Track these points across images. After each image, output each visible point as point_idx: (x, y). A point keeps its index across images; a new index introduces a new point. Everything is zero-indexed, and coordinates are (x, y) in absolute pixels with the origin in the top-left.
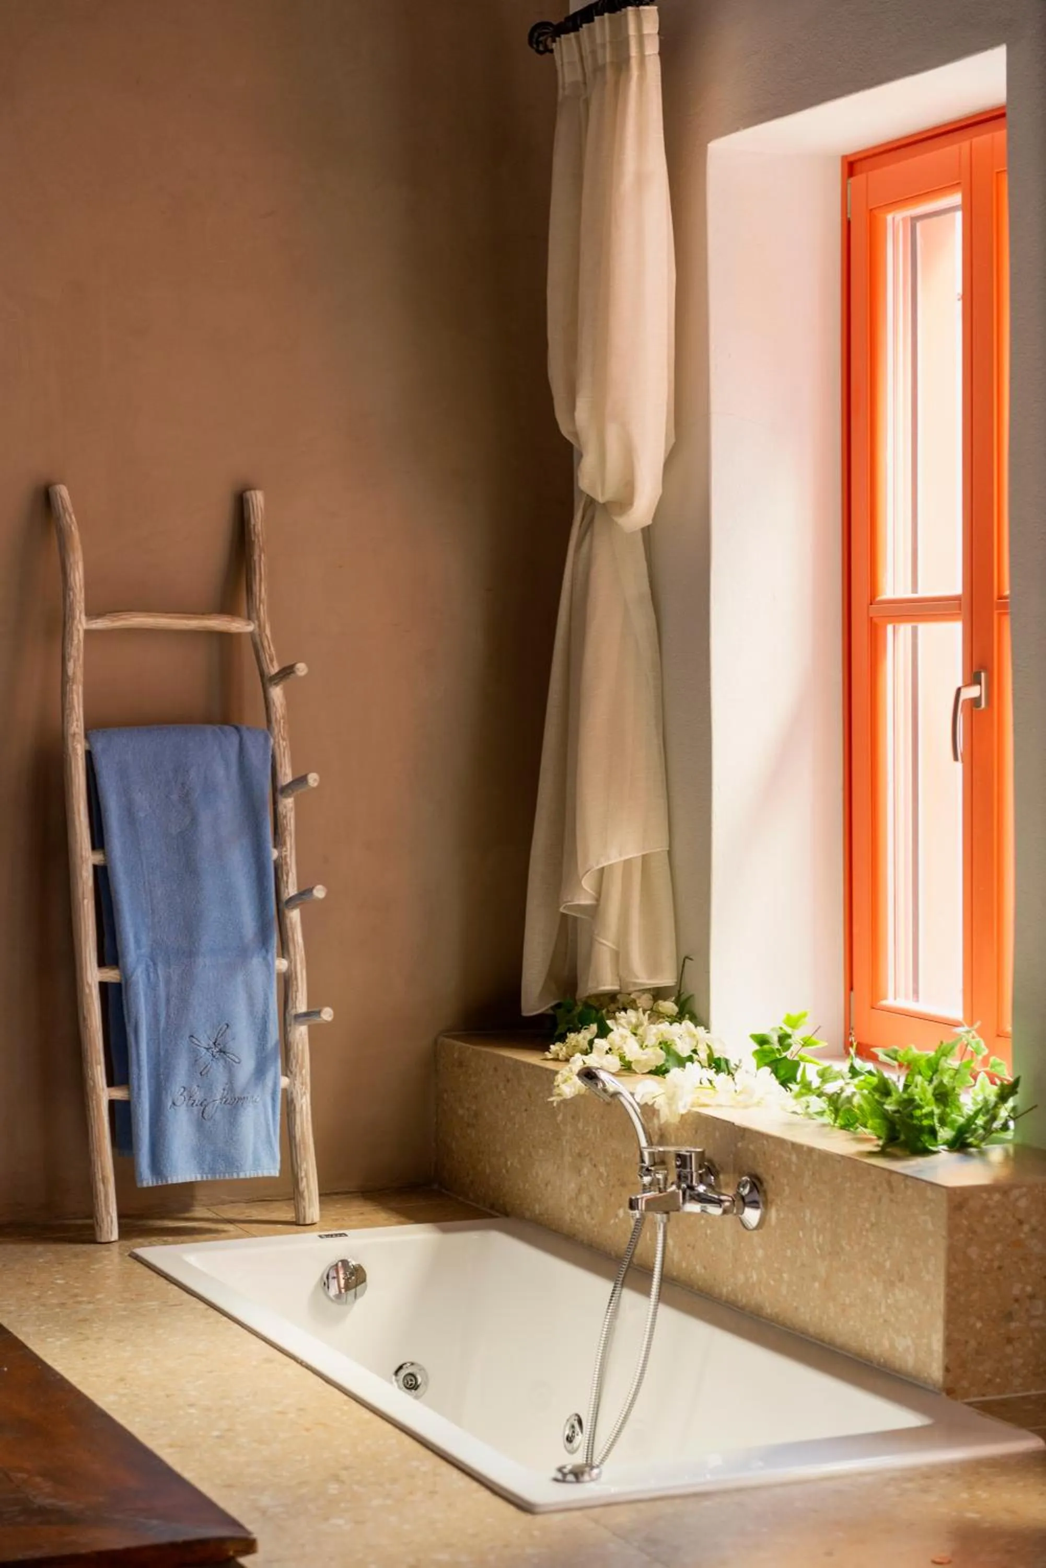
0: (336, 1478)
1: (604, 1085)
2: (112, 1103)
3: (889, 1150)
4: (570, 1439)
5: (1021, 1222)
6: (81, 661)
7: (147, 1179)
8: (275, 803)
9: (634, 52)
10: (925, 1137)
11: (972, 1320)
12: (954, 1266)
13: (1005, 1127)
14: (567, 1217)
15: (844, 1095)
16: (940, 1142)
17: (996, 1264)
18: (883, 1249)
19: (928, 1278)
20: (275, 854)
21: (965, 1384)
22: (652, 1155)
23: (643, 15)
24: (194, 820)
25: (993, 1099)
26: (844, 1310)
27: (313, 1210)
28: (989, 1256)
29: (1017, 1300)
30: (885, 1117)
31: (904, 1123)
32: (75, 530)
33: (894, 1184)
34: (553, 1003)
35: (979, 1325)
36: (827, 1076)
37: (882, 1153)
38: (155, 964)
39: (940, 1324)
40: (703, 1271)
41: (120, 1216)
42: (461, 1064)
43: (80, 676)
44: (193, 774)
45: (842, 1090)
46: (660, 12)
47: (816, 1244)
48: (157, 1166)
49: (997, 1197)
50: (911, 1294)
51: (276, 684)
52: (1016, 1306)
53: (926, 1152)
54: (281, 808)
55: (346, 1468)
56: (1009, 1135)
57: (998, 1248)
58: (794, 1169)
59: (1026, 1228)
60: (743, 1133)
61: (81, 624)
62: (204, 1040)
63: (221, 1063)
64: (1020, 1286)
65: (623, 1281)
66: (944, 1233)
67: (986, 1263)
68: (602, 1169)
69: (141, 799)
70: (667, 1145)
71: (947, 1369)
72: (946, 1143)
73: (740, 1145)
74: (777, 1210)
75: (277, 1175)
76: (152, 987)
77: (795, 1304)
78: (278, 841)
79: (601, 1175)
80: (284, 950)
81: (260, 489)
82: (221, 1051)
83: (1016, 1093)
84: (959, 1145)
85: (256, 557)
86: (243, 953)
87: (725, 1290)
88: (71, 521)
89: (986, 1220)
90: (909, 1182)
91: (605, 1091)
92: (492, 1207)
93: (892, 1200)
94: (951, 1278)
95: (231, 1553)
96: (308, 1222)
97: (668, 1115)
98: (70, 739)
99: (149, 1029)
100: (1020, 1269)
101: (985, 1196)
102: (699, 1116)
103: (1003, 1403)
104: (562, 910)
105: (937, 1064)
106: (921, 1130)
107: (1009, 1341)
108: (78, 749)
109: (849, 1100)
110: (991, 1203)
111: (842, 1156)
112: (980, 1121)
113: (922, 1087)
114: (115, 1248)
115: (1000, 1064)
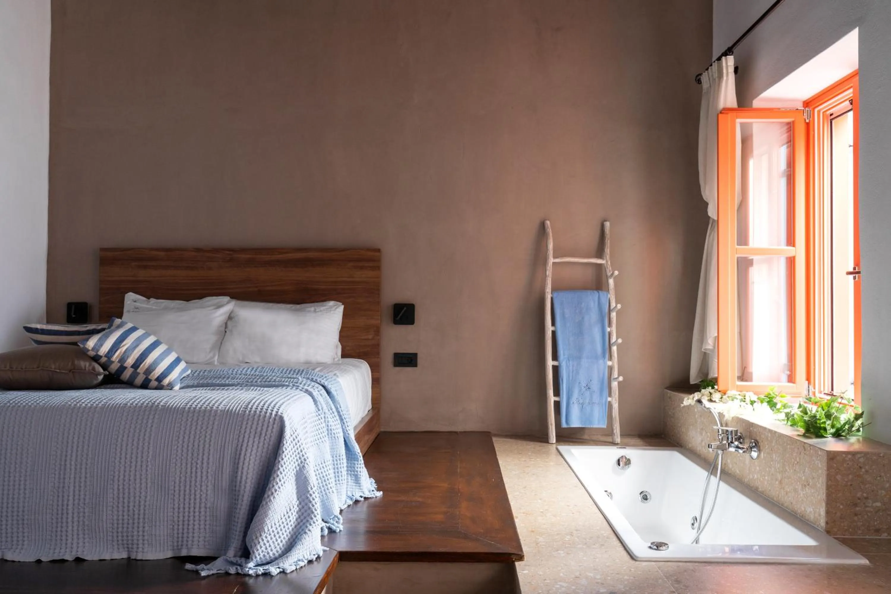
0: (571, 534)
1: (705, 405)
2: (555, 402)
3: (807, 435)
4: (693, 524)
5: (861, 468)
6: (551, 271)
7: (564, 425)
8: (610, 314)
9: (725, 71)
10: (822, 431)
11: (838, 505)
12: (830, 483)
13: (858, 430)
14: (698, 449)
15: (792, 413)
16: (828, 433)
17: (849, 483)
18: (802, 472)
19: (819, 485)
20: (609, 329)
21: (835, 530)
22: (723, 430)
23: (728, 59)
24: (583, 318)
25: (852, 419)
26: (787, 494)
27: (618, 440)
28: (846, 480)
29: (859, 499)
30: (805, 421)
31: (812, 425)
32: (551, 234)
33: (806, 448)
34: (700, 380)
35: (841, 507)
36: (786, 406)
37: (804, 436)
38: (569, 360)
39: (824, 504)
40: (739, 472)
41: (556, 436)
42: (670, 398)
43: (550, 276)
44: (583, 304)
45: (791, 411)
46: (734, 58)
47: (777, 468)
48: (567, 422)
49: (850, 456)
50: (813, 491)
51: (611, 278)
52: (859, 501)
53: (822, 437)
54: (611, 316)
55: (577, 530)
56: (860, 434)
57: (850, 477)
58: (769, 439)
59: (863, 470)
60: (752, 425)
61: (551, 260)
62: (584, 384)
63: (588, 392)
64: (861, 493)
65: (712, 472)
66: (825, 468)
67: (844, 483)
68: (709, 434)
69: (567, 311)
70: (728, 427)
71: (827, 523)
72: (831, 434)
73: (751, 429)
74: (764, 454)
75: (605, 427)
76: (568, 367)
77: (769, 488)
78: (610, 325)
79: (708, 436)
80: (611, 358)
81: (608, 221)
82: (588, 388)
83: (862, 417)
84: (837, 435)
85: (606, 241)
86: (596, 358)
87: (746, 481)
88: (550, 231)
89: (845, 465)
90: (811, 447)
91: (705, 407)
92: (678, 444)
93: (805, 454)
94: (828, 487)
95: (514, 560)
96: (616, 443)
97: (728, 416)
98: (546, 293)
99: (566, 379)
100: (861, 486)
101: (844, 455)
102: (738, 418)
103: (853, 540)
104: (703, 350)
105: (830, 405)
106: (820, 428)
107: (856, 515)
108: (548, 297)
109: (793, 415)
110: (847, 459)
111: (787, 436)
112: (847, 427)
113: (821, 412)
114: (554, 446)
115: (858, 407)
